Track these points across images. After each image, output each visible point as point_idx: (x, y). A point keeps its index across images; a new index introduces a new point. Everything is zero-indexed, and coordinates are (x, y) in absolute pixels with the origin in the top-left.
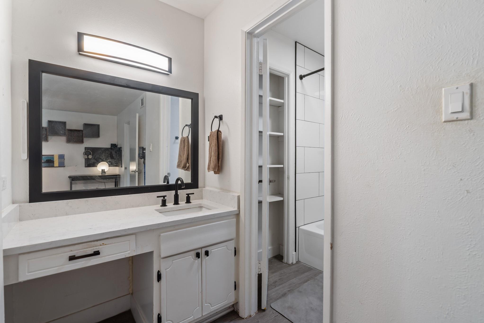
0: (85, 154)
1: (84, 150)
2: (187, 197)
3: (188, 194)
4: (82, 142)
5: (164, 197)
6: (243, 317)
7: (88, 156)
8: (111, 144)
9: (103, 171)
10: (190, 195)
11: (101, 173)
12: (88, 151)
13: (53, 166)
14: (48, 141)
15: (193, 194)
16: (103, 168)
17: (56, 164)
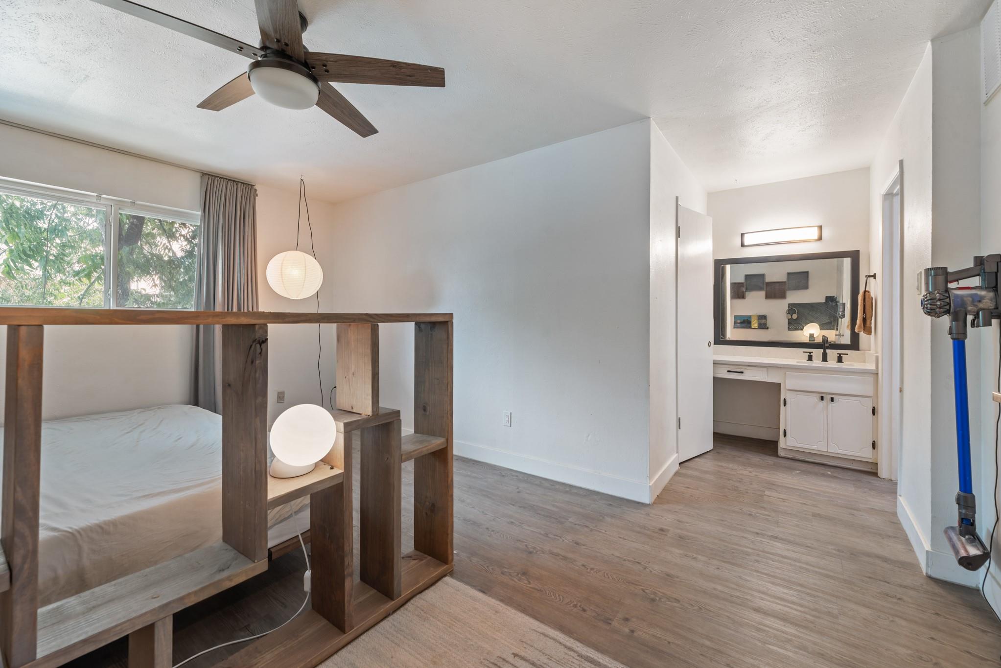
0: (789, 313)
1: (787, 308)
2: (838, 357)
3: (840, 354)
4: (783, 296)
5: (810, 353)
6: (881, 477)
7: (792, 316)
8: (826, 297)
9: (812, 336)
10: (842, 355)
11: (808, 339)
12: (792, 308)
13: (750, 328)
14: (745, 299)
15: (847, 354)
16: (812, 333)
17: (755, 324)
